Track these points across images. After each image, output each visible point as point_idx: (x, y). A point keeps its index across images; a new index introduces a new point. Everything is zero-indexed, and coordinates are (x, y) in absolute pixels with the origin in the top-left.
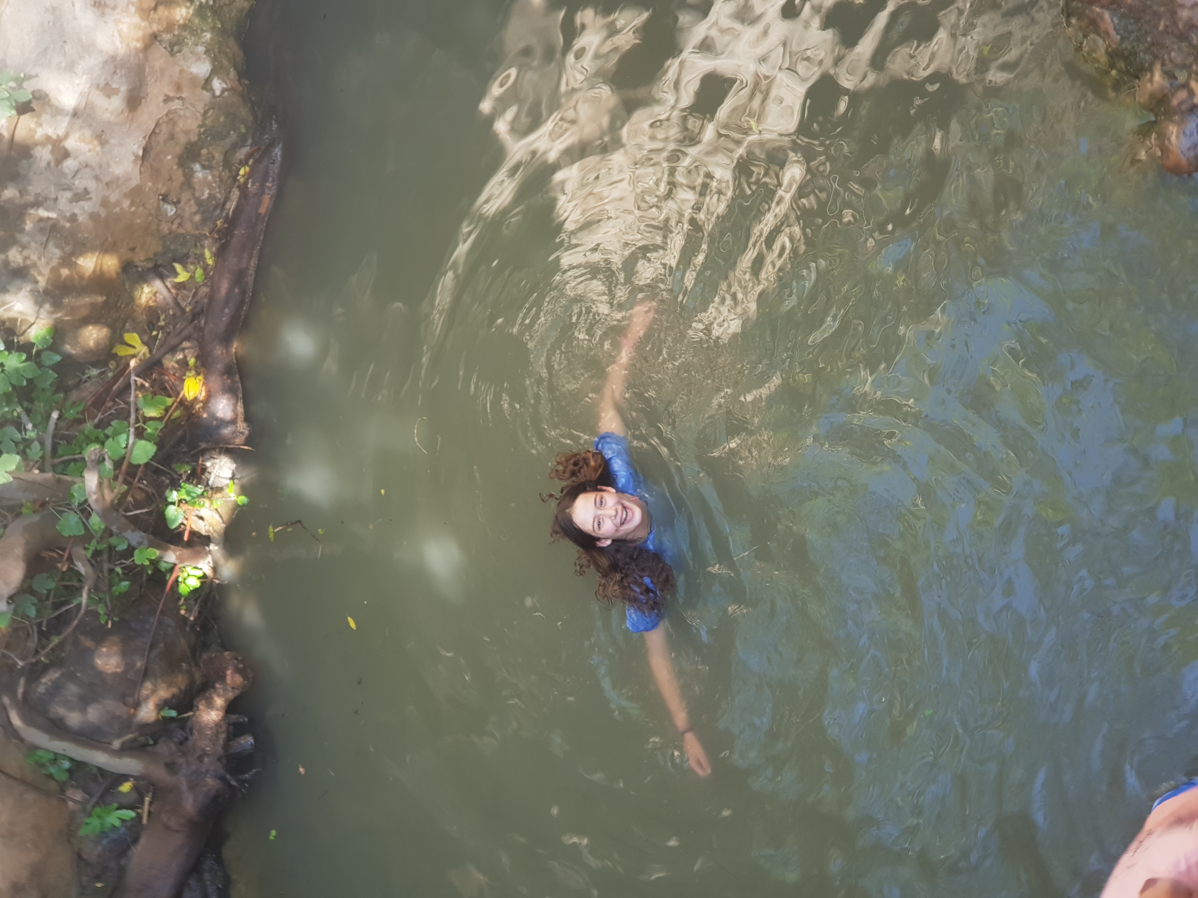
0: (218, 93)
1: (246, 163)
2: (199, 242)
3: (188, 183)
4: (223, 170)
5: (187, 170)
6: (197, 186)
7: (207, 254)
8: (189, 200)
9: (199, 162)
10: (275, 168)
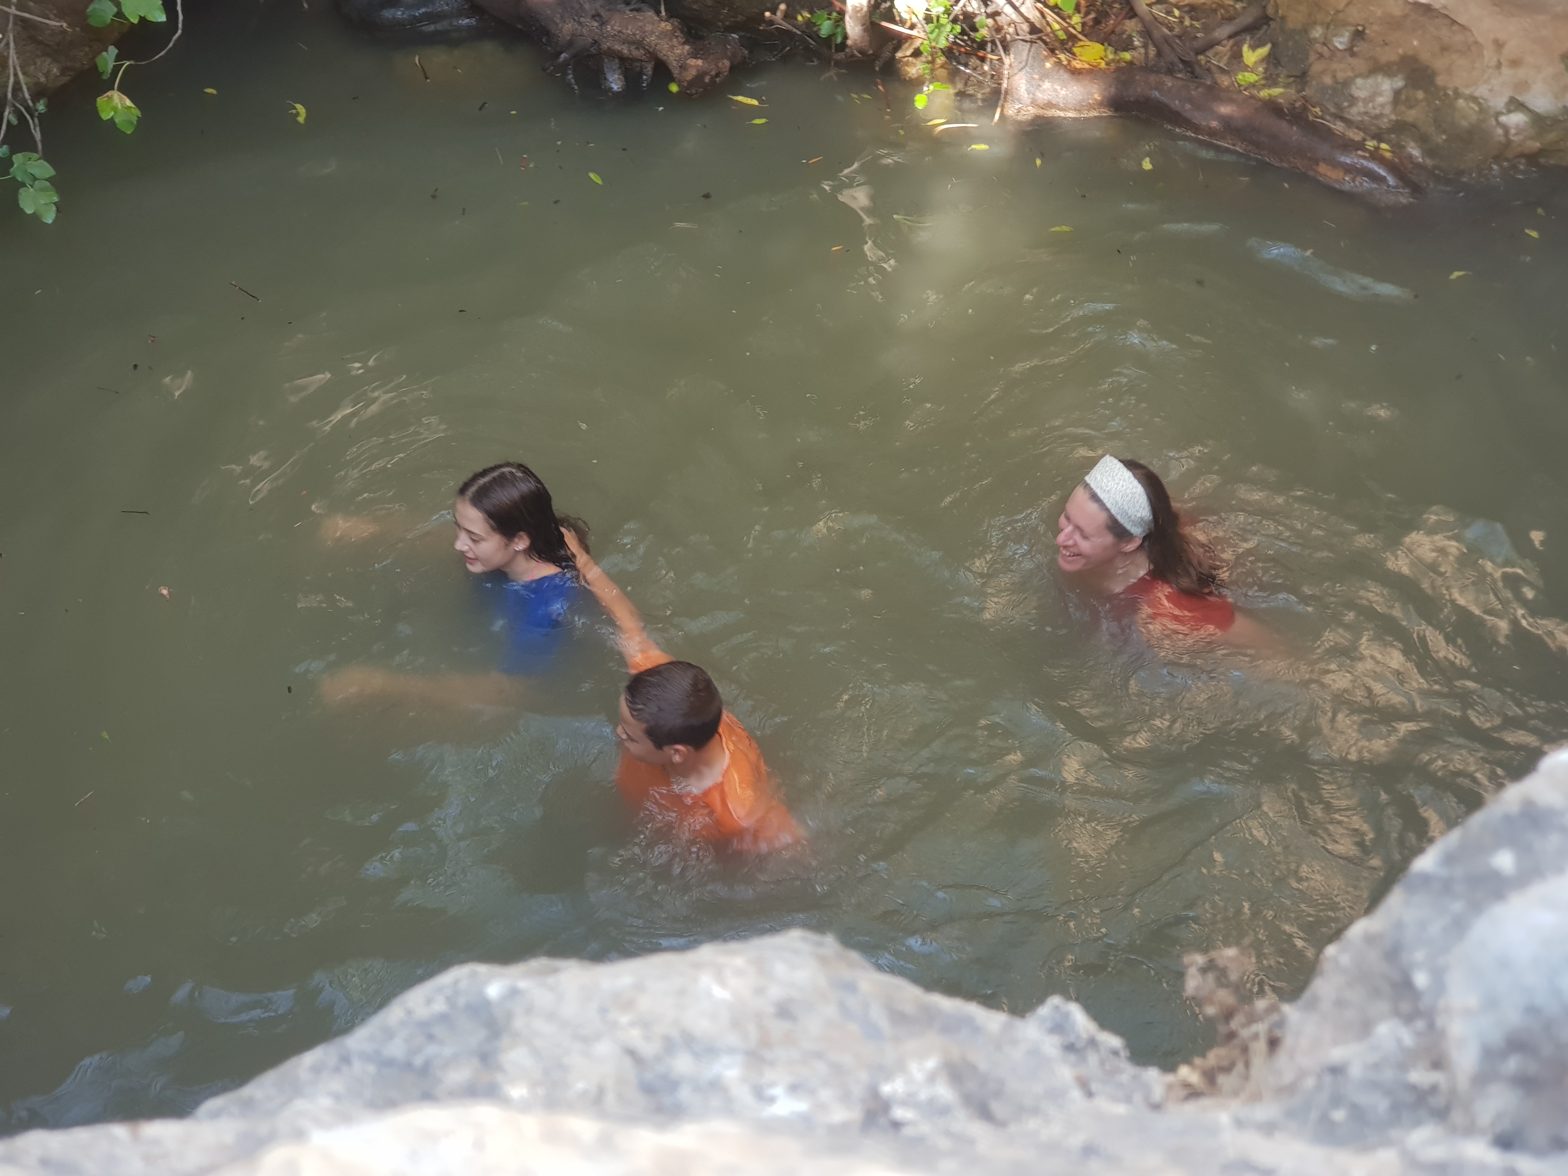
0: (1503, 119)
2: (1294, 81)
3: (1377, 68)
4: (1390, 121)
5: (1396, 67)
6: (1370, 81)
7: (1276, 91)
8: (1353, 69)
9: (1406, 86)
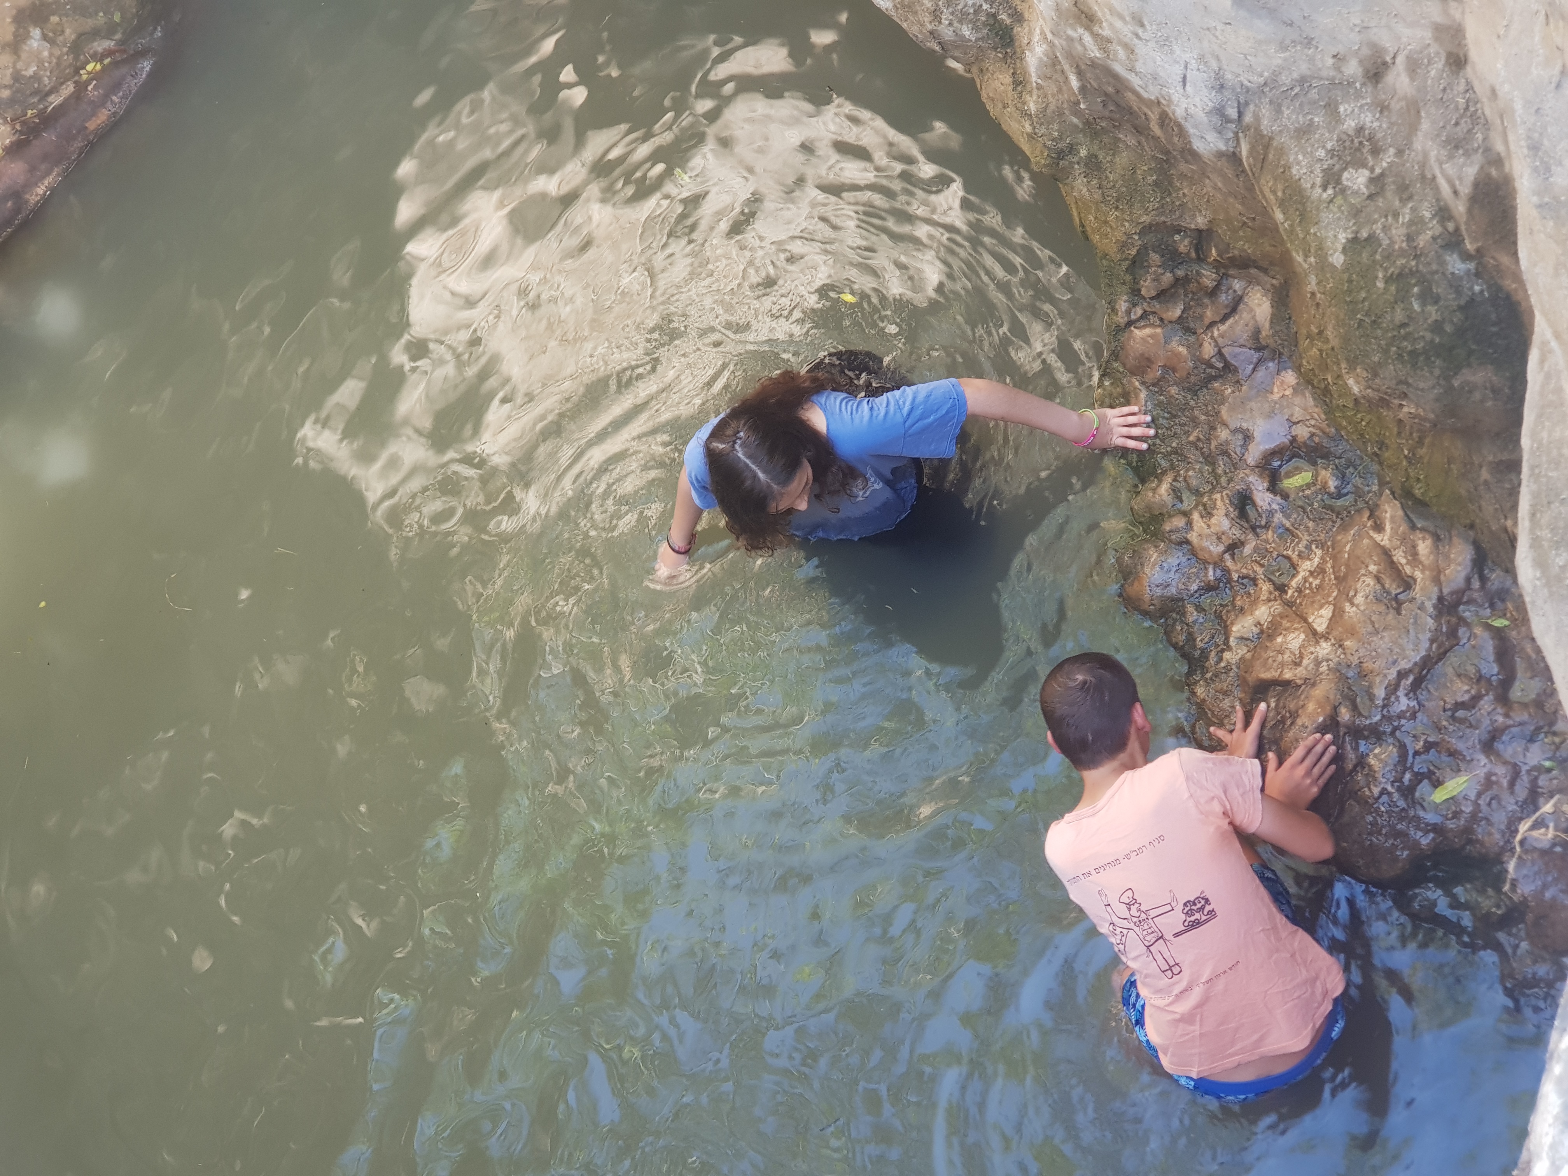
1: (101, 60)
3: (15, 45)
4: (67, 54)
5: (21, 30)
6: (24, 56)
9: (42, 29)
10: (133, 84)
